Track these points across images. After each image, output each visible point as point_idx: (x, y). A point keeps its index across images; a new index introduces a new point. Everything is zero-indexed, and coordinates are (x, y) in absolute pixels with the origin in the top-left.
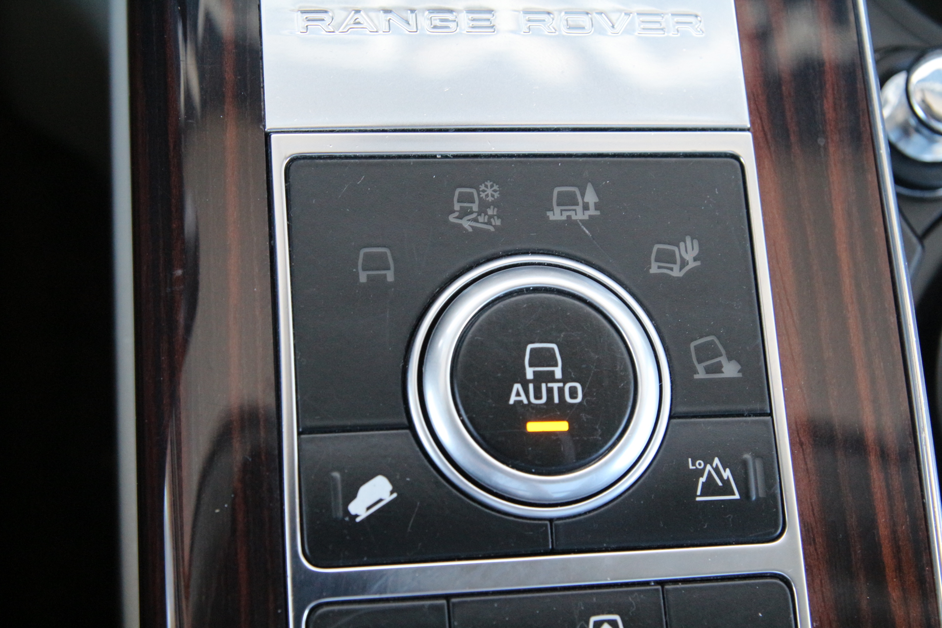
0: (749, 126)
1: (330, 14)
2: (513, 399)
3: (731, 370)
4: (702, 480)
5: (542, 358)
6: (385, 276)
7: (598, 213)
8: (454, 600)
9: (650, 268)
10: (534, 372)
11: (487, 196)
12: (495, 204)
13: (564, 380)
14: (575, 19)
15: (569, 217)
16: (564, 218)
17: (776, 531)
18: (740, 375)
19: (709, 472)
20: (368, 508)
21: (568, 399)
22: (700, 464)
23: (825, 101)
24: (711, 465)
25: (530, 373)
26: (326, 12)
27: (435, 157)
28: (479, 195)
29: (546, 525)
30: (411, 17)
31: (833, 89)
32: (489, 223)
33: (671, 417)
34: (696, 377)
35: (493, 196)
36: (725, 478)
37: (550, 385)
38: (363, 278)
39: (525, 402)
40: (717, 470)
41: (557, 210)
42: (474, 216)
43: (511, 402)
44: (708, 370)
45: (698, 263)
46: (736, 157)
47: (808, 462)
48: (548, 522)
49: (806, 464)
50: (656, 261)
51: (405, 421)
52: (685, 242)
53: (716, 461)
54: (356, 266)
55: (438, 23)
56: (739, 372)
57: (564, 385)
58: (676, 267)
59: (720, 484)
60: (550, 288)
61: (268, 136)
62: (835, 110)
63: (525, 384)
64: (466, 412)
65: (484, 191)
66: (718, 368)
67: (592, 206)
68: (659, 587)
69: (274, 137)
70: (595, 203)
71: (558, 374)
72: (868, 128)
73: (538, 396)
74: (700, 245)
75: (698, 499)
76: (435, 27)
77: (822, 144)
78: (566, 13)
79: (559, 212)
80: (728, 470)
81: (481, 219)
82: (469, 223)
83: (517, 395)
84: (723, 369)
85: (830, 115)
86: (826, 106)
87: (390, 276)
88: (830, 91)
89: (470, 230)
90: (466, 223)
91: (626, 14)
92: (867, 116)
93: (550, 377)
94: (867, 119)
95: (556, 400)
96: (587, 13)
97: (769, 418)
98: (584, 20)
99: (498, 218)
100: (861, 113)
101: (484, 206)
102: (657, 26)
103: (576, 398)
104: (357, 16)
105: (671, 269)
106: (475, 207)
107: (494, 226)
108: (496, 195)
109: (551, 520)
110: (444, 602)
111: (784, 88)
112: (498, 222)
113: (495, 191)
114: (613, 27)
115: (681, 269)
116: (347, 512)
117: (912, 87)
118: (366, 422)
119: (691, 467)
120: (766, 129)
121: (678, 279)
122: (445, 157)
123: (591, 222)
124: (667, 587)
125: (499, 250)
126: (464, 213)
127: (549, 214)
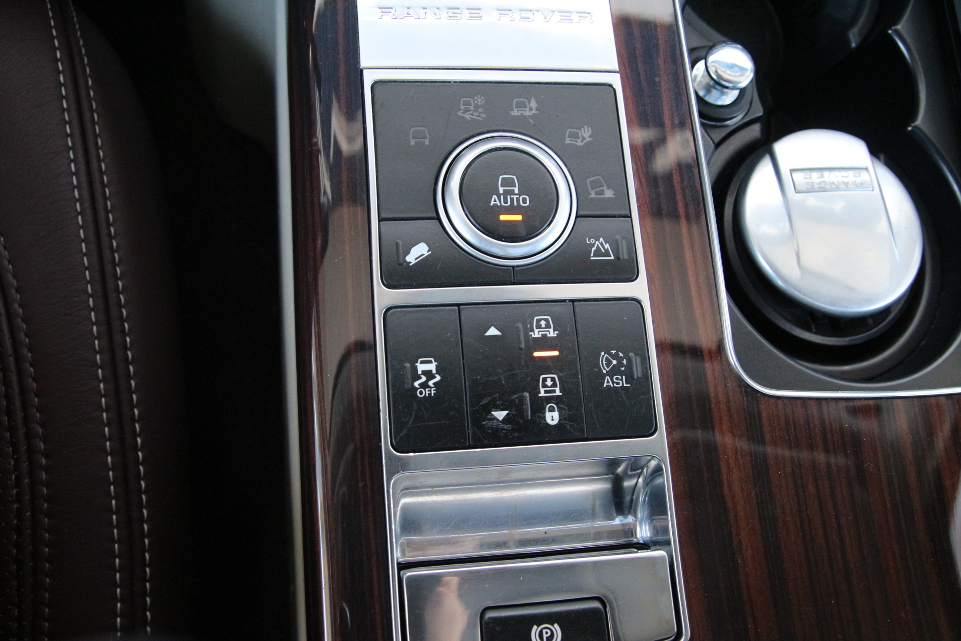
0: (618, 70)
1: (394, 9)
2: (492, 203)
3: (609, 194)
4: (594, 249)
5: (508, 183)
6: (424, 142)
7: (537, 112)
8: (462, 307)
9: (565, 141)
10: (504, 190)
11: (478, 102)
12: (482, 106)
13: (520, 194)
14: (525, 14)
15: (522, 114)
16: (519, 114)
17: (634, 277)
18: (614, 196)
19: (598, 245)
20: (416, 259)
21: (522, 204)
22: (592, 241)
23: (659, 59)
24: (599, 241)
25: (501, 190)
26: (392, 8)
27: (450, 82)
28: (474, 102)
29: (510, 270)
30: (437, 11)
31: (664, 53)
32: (479, 116)
33: (577, 217)
34: (590, 196)
35: (481, 102)
36: (606, 248)
37: (512, 196)
38: (413, 142)
39: (499, 204)
40: (601, 244)
41: (515, 110)
42: (472, 112)
43: (492, 204)
44: (597, 194)
45: (591, 139)
46: (611, 86)
47: (651, 242)
48: (511, 268)
49: (650, 243)
50: (569, 137)
51: (435, 215)
52: (584, 128)
53: (601, 239)
54: (409, 137)
55: (451, 15)
56: (614, 195)
57: (520, 196)
58: (580, 141)
59: (603, 251)
60: (512, 148)
61: (362, 71)
62: (664, 63)
63: (499, 196)
64: (468, 210)
65: (476, 100)
66: (602, 193)
67: (534, 108)
68: (571, 303)
69: (365, 71)
70: (536, 107)
71: (516, 191)
72: (682, 73)
73: (506, 202)
74: (592, 130)
75: (592, 258)
76: (450, 17)
77: (657, 80)
78: (520, 11)
79: (517, 111)
80: (607, 244)
81: (475, 114)
82: (469, 116)
83: (494, 201)
84: (605, 193)
85: (662, 66)
86: (659, 61)
87: (427, 142)
88: (662, 54)
89: (469, 119)
90: (467, 116)
91: (552, 12)
92: (681, 67)
93: (512, 193)
94: (681, 69)
95: (515, 204)
96: (531, 11)
97: (629, 219)
98: (529, 15)
99: (484, 113)
100: (678, 66)
101: (477, 107)
102: (569, 18)
103: (526, 203)
104: (409, 10)
105: (577, 141)
106: (472, 108)
107: (483, 118)
108: (483, 102)
109: (513, 267)
110: (456, 308)
111: (637, 51)
112: (484, 116)
113: (482, 100)
114: (545, 18)
115: (582, 141)
116: (405, 261)
117: (709, 65)
118: (414, 215)
119: (588, 242)
120: (628, 72)
121: (581, 147)
122: (455, 82)
123: (533, 117)
124: (575, 303)
125: (485, 130)
126: (466, 111)
127: (512, 112)
